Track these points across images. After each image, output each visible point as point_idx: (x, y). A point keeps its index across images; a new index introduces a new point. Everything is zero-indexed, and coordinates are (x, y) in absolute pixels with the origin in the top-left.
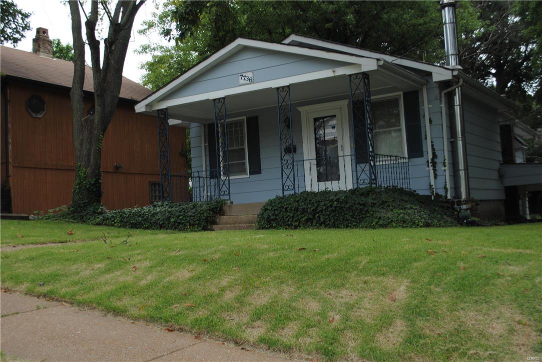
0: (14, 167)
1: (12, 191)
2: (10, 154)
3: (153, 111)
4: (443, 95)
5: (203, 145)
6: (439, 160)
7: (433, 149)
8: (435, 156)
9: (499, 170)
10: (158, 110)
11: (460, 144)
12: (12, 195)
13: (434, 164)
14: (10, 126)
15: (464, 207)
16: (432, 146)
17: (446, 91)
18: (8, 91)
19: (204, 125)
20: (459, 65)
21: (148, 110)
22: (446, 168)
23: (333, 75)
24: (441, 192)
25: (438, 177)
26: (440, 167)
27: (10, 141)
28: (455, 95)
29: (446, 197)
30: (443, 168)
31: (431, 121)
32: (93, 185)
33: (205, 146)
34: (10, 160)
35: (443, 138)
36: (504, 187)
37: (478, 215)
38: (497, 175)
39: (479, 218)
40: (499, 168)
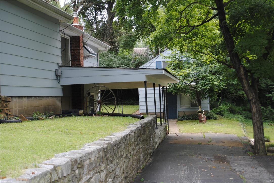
36: (61, 86)
37: (6, 112)
38: (52, 75)
39: (7, 114)
40: (56, 70)
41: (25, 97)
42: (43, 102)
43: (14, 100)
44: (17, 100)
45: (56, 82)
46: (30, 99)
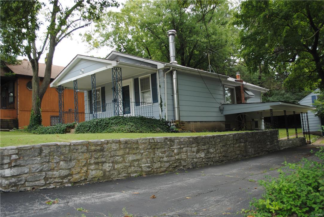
0: (20, 111)
1: (19, 120)
2: (18, 105)
3: (57, 86)
4: (165, 75)
5: (88, 100)
6: (163, 104)
7: (161, 99)
8: (161, 102)
9: (219, 107)
10: (59, 86)
11: (175, 96)
12: (19, 122)
13: (161, 106)
14: (18, 94)
15: (172, 124)
16: (161, 97)
17: (166, 73)
18: (18, 80)
19: (88, 91)
20: (176, 61)
21: (54, 86)
22: (166, 107)
23: (106, 69)
24: (164, 118)
25: (163, 111)
26: (163, 107)
27: (18, 100)
28: (173, 74)
29: (165, 120)
30: (165, 107)
31: (160, 86)
32: (36, 117)
33: (89, 100)
34: (18, 108)
35: (165, 93)
36: (224, 115)
37: (182, 128)
38: (217, 110)
39: (183, 129)
40: (220, 107)
41: (198, 122)
42: (212, 124)
43: (191, 123)
44: (193, 123)
45: (220, 113)
46: (202, 123)
